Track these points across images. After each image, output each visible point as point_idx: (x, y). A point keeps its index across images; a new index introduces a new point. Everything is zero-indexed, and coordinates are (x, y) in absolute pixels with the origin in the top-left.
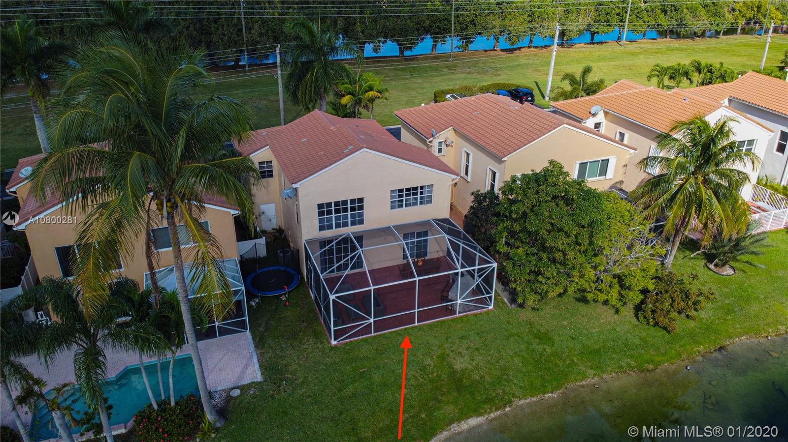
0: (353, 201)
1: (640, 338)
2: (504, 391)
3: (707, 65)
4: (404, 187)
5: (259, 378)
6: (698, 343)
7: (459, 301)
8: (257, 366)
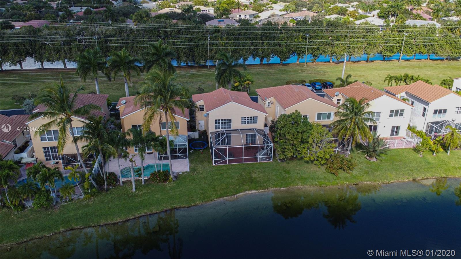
0: (228, 120)
1: (324, 177)
2: (266, 185)
3: (411, 76)
4: (247, 116)
5: (188, 170)
6: (347, 181)
7: (259, 157)
8: (189, 168)
